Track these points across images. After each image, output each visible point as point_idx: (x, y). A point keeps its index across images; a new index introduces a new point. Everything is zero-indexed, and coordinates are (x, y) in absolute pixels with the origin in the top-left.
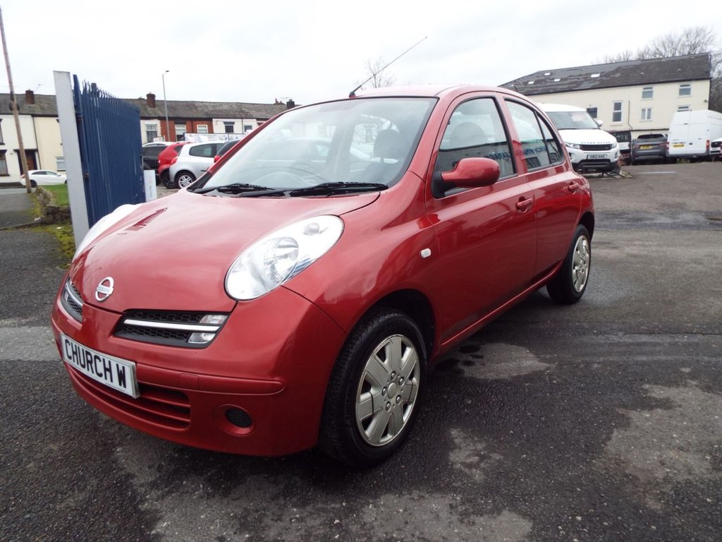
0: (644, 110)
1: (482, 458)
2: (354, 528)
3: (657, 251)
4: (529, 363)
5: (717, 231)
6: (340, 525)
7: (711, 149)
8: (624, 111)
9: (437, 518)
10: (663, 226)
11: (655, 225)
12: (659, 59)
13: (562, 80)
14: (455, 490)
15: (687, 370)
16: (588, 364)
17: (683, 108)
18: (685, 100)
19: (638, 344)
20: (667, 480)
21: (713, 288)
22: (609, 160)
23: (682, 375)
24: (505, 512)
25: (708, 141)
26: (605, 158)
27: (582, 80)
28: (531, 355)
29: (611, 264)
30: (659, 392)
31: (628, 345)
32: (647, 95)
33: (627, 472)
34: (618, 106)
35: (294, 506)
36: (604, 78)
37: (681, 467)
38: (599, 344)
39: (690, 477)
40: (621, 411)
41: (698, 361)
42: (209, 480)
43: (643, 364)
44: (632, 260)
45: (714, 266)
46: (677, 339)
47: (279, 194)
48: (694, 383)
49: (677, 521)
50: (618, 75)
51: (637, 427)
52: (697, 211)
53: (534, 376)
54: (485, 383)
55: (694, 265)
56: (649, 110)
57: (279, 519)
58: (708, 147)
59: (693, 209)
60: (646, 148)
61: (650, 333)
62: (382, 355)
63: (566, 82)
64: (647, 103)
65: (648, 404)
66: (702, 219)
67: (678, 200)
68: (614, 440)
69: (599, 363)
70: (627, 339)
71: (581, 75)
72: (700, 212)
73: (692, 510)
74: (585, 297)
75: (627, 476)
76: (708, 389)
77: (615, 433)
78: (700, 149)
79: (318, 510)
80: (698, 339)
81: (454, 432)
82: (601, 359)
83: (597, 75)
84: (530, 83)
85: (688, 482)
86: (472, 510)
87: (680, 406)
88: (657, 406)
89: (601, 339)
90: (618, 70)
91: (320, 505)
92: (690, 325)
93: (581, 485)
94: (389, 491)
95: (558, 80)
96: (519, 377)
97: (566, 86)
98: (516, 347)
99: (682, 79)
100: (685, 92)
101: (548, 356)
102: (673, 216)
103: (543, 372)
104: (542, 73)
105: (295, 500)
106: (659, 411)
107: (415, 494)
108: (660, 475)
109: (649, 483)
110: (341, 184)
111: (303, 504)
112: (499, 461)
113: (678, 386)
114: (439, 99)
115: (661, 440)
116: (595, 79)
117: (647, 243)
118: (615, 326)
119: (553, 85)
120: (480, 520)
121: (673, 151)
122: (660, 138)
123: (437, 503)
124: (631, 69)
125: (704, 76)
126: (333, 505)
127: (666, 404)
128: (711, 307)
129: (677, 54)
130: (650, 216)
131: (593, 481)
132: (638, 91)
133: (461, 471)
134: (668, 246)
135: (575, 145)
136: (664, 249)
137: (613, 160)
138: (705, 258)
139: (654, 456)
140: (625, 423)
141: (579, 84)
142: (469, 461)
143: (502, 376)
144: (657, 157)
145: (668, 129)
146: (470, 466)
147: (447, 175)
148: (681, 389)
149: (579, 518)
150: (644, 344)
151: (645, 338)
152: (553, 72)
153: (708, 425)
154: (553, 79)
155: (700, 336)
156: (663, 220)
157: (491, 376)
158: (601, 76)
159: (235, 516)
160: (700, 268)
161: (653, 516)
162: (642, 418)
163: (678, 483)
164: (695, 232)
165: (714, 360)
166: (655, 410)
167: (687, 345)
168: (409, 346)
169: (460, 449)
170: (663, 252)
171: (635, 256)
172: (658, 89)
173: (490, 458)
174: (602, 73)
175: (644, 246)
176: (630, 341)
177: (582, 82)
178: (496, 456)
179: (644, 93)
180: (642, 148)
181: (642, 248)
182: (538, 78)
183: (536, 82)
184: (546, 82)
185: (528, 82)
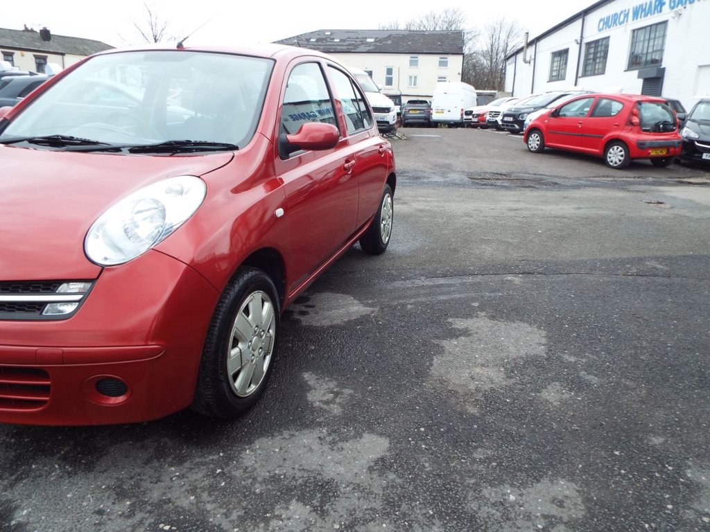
0: (411, 77)
1: (337, 394)
2: (238, 474)
3: (438, 206)
4: (356, 308)
5: (478, 188)
6: (223, 474)
7: (465, 117)
8: (394, 76)
9: (311, 450)
10: (437, 184)
11: (431, 183)
12: (423, 31)
13: (341, 41)
14: (320, 424)
15: (476, 304)
16: (404, 306)
17: (442, 79)
18: (443, 72)
19: (438, 286)
20: (478, 390)
21: (483, 237)
22: (388, 122)
23: (473, 309)
24: (365, 435)
25: (462, 110)
26: (385, 120)
27: (358, 43)
28: (356, 302)
29: (405, 218)
30: (460, 324)
31: (431, 287)
32: (414, 63)
33: (449, 388)
34: (390, 71)
35: (171, 465)
36: (378, 44)
37: (485, 379)
38: (408, 288)
39: (493, 386)
40: (436, 342)
41: (482, 297)
42: (64, 458)
43: (445, 302)
44: (419, 214)
45: (481, 219)
46: (465, 280)
47: (117, 150)
48: (483, 314)
49: (490, 419)
50: (389, 42)
51: (450, 352)
52: (462, 172)
53: (363, 320)
54: (322, 330)
55: (467, 218)
56: (415, 77)
57: (159, 480)
58: (462, 115)
59: (458, 169)
60: (414, 112)
61: (445, 276)
62: (247, 311)
63: (345, 44)
64: (413, 71)
65: (453, 334)
66: (466, 179)
67: (447, 161)
68: (435, 365)
69: (411, 304)
70: (428, 283)
71: (357, 38)
72: (463, 172)
73: (499, 409)
74: (390, 248)
75: (450, 391)
76: (493, 318)
77: (435, 360)
78: (456, 116)
79: (197, 464)
80: (479, 279)
81: (306, 376)
82: (413, 301)
83: (372, 40)
84: (312, 40)
85: (492, 390)
86: (338, 439)
87: (477, 333)
88: (460, 335)
89: (408, 284)
90: (389, 37)
91: (197, 460)
92: (472, 268)
93: (418, 404)
94: (261, 435)
95: (338, 40)
96: (350, 321)
97: (345, 47)
98: (341, 295)
99: (441, 52)
100: (443, 64)
101: (370, 302)
102: (443, 174)
103: (369, 315)
104: (323, 32)
105: (170, 459)
106: (463, 338)
107: (286, 434)
108: (472, 387)
109: (467, 395)
110: (188, 142)
111: (180, 461)
112: (350, 395)
113: (472, 317)
114: (275, 61)
115: (469, 360)
116: (370, 44)
117: (428, 199)
118: (417, 272)
119: (333, 45)
120: (347, 445)
121: (435, 116)
122: (425, 105)
123: (307, 438)
124: (401, 38)
125: (458, 51)
126: (211, 457)
127: (466, 333)
128: (484, 252)
129: (438, 29)
130: (426, 175)
131: (426, 399)
132: (406, 58)
133: (321, 409)
134: (445, 201)
136: (443, 204)
137: (392, 122)
138: (474, 212)
139: (466, 374)
140: (441, 351)
141: (356, 46)
142: (325, 398)
143: (335, 322)
144: (423, 121)
145: (432, 96)
146: (327, 403)
147: (292, 138)
148: (475, 319)
149: (422, 429)
150: (442, 285)
151: (442, 281)
152: (333, 32)
153: (498, 345)
154: (333, 39)
155: (480, 277)
156: (437, 178)
157: (326, 323)
158: (375, 41)
159: (108, 487)
160: (471, 220)
161: (473, 417)
162: (452, 345)
163: (486, 391)
164: (462, 189)
165: (493, 294)
166: (460, 338)
167: (473, 285)
168: (267, 301)
169: (315, 389)
170: (443, 207)
171: (421, 211)
172: (422, 59)
173: (342, 393)
174: (376, 38)
175: (426, 201)
176: (431, 284)
177: (359, 45)
178: (348, 391)
179: (411, 61)
180: (410, 112)
181: (426, 204)
182: (319, 37)
183: (318, 40)
184: (327, 41)
185: (310, 39)
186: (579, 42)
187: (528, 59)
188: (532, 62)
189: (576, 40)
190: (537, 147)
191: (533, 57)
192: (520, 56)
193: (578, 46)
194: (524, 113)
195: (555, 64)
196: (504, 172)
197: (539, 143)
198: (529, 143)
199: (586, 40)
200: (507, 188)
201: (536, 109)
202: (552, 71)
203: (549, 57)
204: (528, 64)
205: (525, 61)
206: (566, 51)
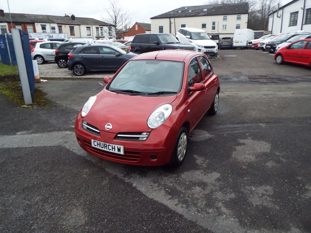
0: (224, 25)
1: (204, 161)
2: (181, 180)
3: (235, 94)
4: (207, 135)
5: (252, 84)
6: (178, 179)
7: (248, 45)
8: (216, 25)
9: (199, 175)
10: (235, 82)
11: (232, 82)
12: (229, 4)
14: (201, 169)
15: (248, 134)
16: (223, 135)
17: (238, 25)
18: (239, 22)
19: (234, 127)
20: (246, 162)
21: (252, 108)
23: (247, 136)
24: (214, 172)
25: (247, 41)
27: (200, 11)
28: (207, 133)
29: (223, 99)
30: (242, 141)
31: (232, 128)
33: (238, 161)
35: (164, 177)
36: (209, 11)
37: (249, 159)
38: (225, 128)
39: (251, 161)
40: (234, 147)
41: (250, 132)
43: (237, 133)
44: (228, 97)
45: (252, 99)
46: (244, 125)
48: (250, 138)
49: (249, 170)
50: (214, 10)
51: (238, 150)
52: (245, 75)
53: (210, 139)
55: (246, 99)
56: (226, 26)
57: (162, 180)
58: (247, 43)
59: (244, 74)
60: (225, 43)
61: (237, 124)
63: (194, 12)
65: (240, 144)
66: (247, 79)
67: (239, 70)
68: (233, 154)
69: (226, 134)
70: (231, 126)
71: (199, 9)
72: (246, 75)
73: (252, 167)
74: (217, 113)
75: (238, 162)
76: (253, 139)
77: (233, 153)
78: (244, 44)
80: (250, 125)
81: (195, 156)
82: (226, 133)
85: (251, 162)
86: (206, 173)
87: (247, 144)
88: (242, 145)
89: (224, 126)
90: (214, 8)
92: (247, 121)
93: (228, 165)
94: (185, 171)
95: (191, 11)
96: (206, 139)
97: (194, 14)
98: (202, 130)
99: (238, 13)
101: (212, 133)
102: (238, 77)
103: (212, 138)
106: (243, 146)
107: (192, 171)
108: (245, 161)
109: (243, 163)
111: (166, 176)
112: (208, 162)
113: (246, 139)
114: (185, 63)
115: (244, 153)
116: (205, 11)
117: (231, 90)
118: (228, 122)
119: (189, 13)
120: (209, 174)
121: (235, 44)
122: (230, 39)
123: (198, 172)
124: (219, 8)
125: (246, 12)
127: (244, 144)
128: (252, 114)
130: (230, 77)
131: (231, 164)
133: (200, 165)
134: (238, 91)
135: (202, 46)
136: (237, 92)
138: (249, 96)
139: (243, 157)
140: (235, 150)
141: (199, 13)
142: (201, 162)
143: (201, 140)
146: (202, 163)
147: (191, 88)
148: (247, 140)
149: (229, 172)
150: (236, 127)
151: (236, 126)
152: (188, 8)
153: (254, 148)
154: (189, 11)
155: (250, 124)
156: (235, 79)
157: (198, 140)
158: (207, 10)
160: (248, 100)
161: (244, 169)
162: (239, 148)
163: (249, 162)
164: (245, 85)
165: (254, 131)
166: (241, 146)
167: (247, 127)
169: (198, 160)
170: (237, 94)
171: (229, 96)
173: (206, 161)
175: (231, 91)
176: (232, 126)
178: (207, 161)
181: (230, 92)
182: (182, 10)
183: (182, 12)
184: (186, 12)
185: (179, 11)
186: (303, 8)
187: (279, 16)
188: (281, 17)
189: (302, 8)
190: (280, 62)
191: (281, 15)
192: (275, 14)
193: (303, 10)
194: (276, 44)
195: (292, 18)
196: (264, 75)
197: (281, 60)
198: (277, 60)
199: (306, 8)
200: (265, 83)
201: (282, 42)
202: (290, 21)
203: (289, 15)
204: (279, 18)
205: (278, 17)
206: (297, 12)
